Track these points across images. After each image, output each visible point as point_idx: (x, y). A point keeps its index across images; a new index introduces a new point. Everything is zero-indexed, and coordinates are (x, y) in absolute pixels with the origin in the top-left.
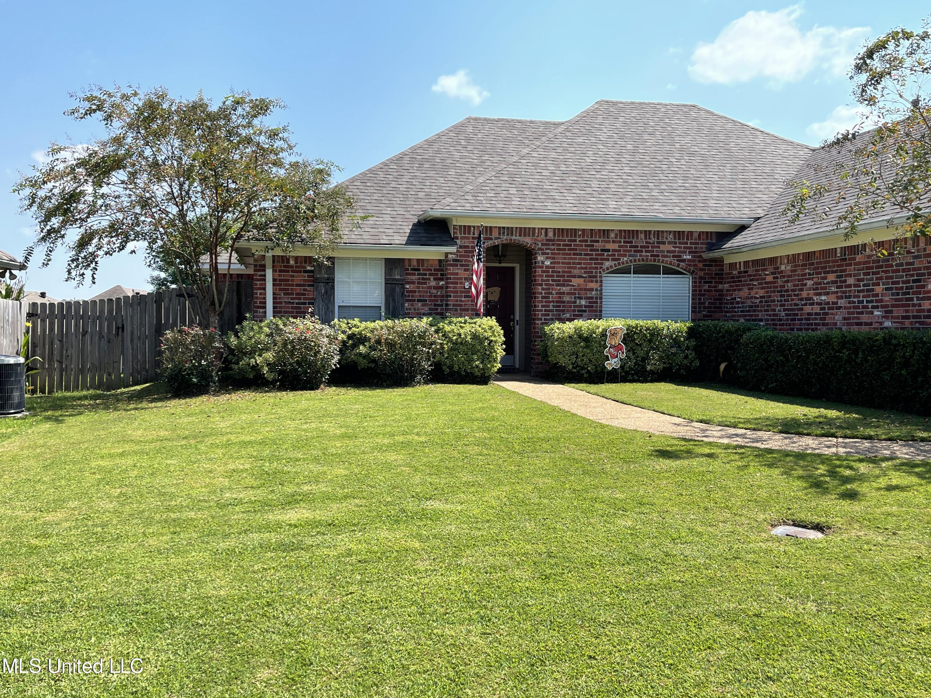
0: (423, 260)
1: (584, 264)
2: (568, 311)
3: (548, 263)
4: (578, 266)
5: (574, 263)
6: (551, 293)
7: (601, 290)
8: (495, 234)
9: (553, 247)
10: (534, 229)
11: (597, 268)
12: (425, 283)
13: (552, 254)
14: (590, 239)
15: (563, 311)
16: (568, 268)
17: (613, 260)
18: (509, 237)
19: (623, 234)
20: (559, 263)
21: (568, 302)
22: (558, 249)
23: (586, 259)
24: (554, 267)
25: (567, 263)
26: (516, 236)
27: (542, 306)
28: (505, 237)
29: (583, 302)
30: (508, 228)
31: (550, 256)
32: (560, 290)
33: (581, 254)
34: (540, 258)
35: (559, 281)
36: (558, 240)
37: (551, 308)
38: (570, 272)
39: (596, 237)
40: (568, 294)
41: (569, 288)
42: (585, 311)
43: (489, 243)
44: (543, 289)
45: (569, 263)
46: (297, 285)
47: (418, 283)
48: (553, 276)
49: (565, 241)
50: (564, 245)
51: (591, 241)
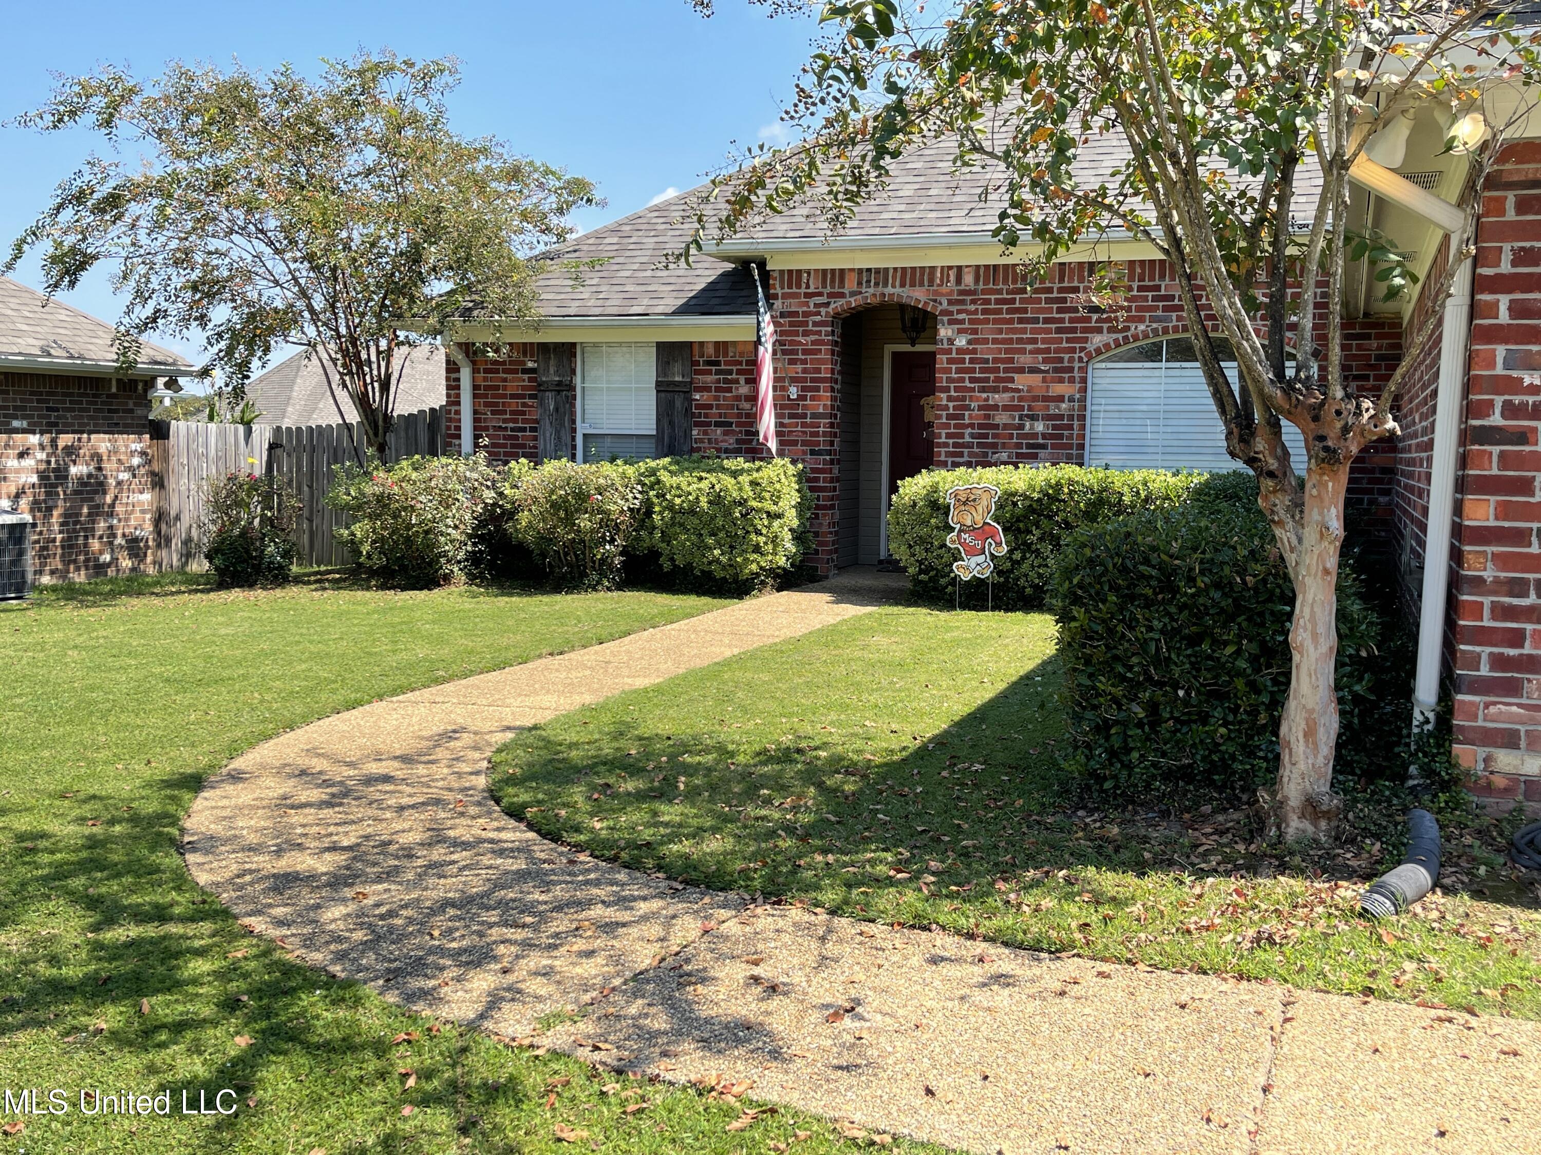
0: (725, 343)
1: (1044, 341)
2: (1004, 445)
3: (961, 342)
4: (1029, 347)
5: (1019, 341)
6: (967, 408)
7: (1083, 400)
8: (851, 284)
9: (973, 307)
10: (933, 269)
11: (1073, 350)
12: (729, 390)
13: (971, 321)
14: (1056, 286)
15: (994, 446)
16: (1007, 351)
17: (1111, 330)
18: (880, 289)
19: (1138, 270)
20: (986, 341)
21: (1006, 426)
22: (985, 312)
23: (1049, 331)
24: (974, 351)
25: (1004, 341)
26: (894, 286)
27: (949, 436)
28: (871, 290)
29: (1040, 427)
30: (878, 271)
31: (967, 326)
32: (987, 399)
33: (1036, 320)
34: (944, 332)
35: (987, 380)
36: (984, 292)
37: (967, 439)
38: (1011, 360)
39: (1071, 280)
40: (1006, 408)
41: (1006, 395)
42: (1043, 447)
43: (838, 305)
44: (950, 399)
45: (1011, 341)
46: (513, 396)
47: (718, 389)
48: (973, 370)
49: (1000, 292)
50: (998, 302)
51: (1061, 290)
